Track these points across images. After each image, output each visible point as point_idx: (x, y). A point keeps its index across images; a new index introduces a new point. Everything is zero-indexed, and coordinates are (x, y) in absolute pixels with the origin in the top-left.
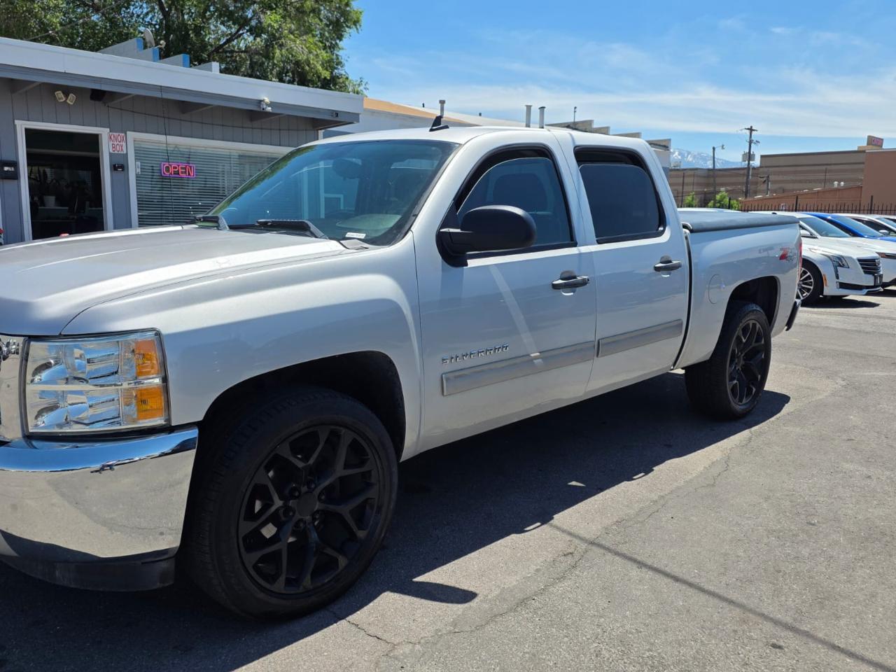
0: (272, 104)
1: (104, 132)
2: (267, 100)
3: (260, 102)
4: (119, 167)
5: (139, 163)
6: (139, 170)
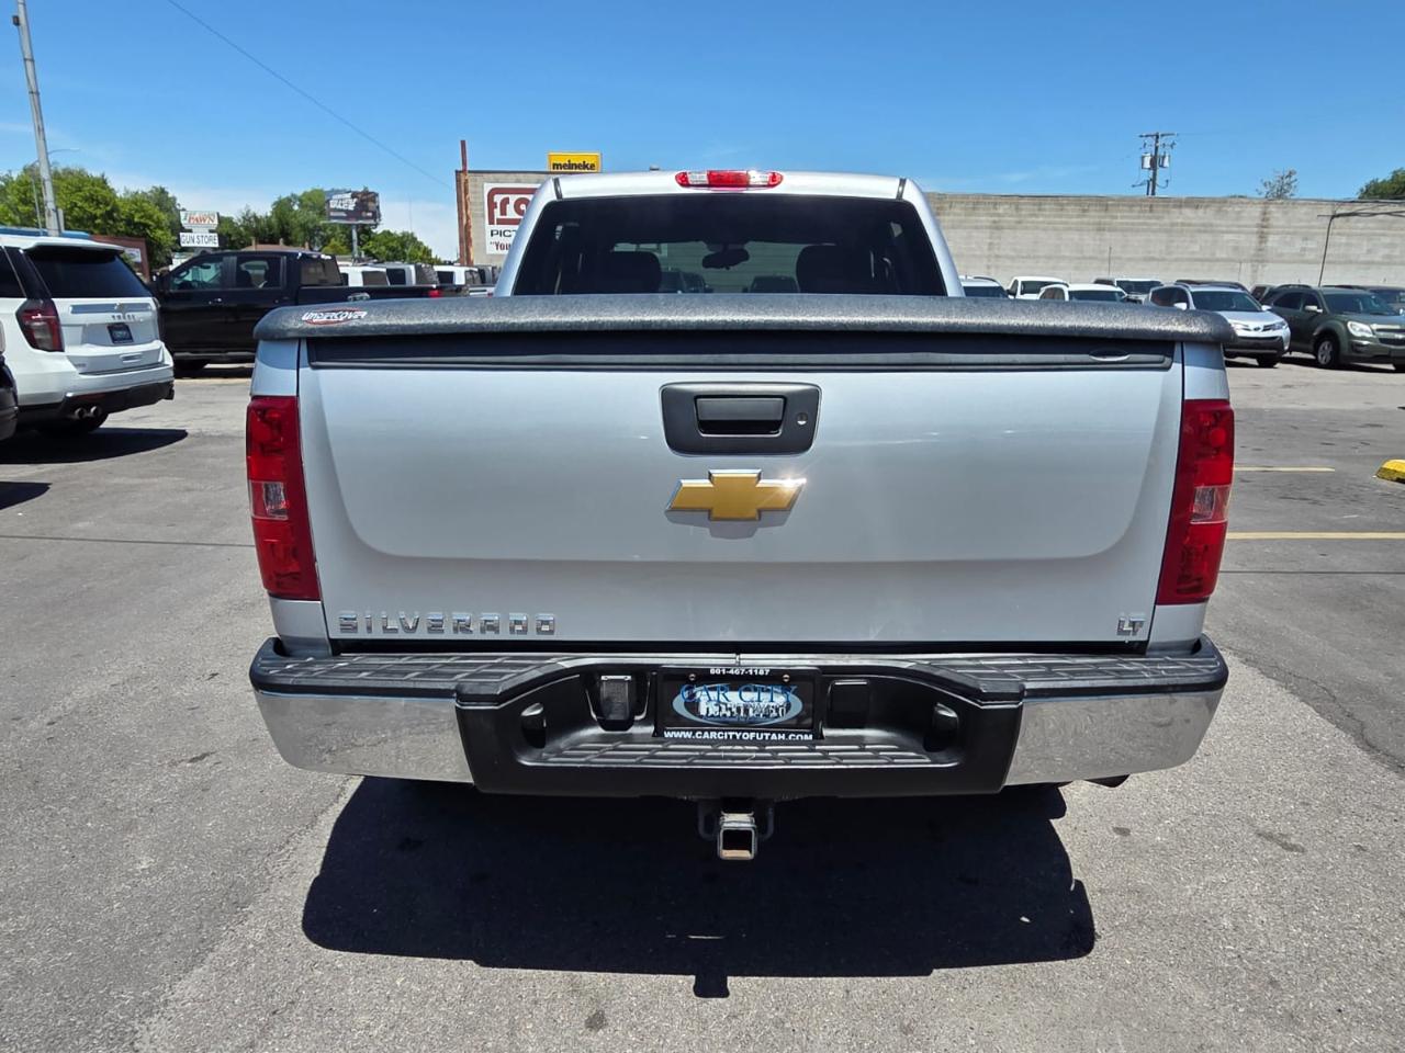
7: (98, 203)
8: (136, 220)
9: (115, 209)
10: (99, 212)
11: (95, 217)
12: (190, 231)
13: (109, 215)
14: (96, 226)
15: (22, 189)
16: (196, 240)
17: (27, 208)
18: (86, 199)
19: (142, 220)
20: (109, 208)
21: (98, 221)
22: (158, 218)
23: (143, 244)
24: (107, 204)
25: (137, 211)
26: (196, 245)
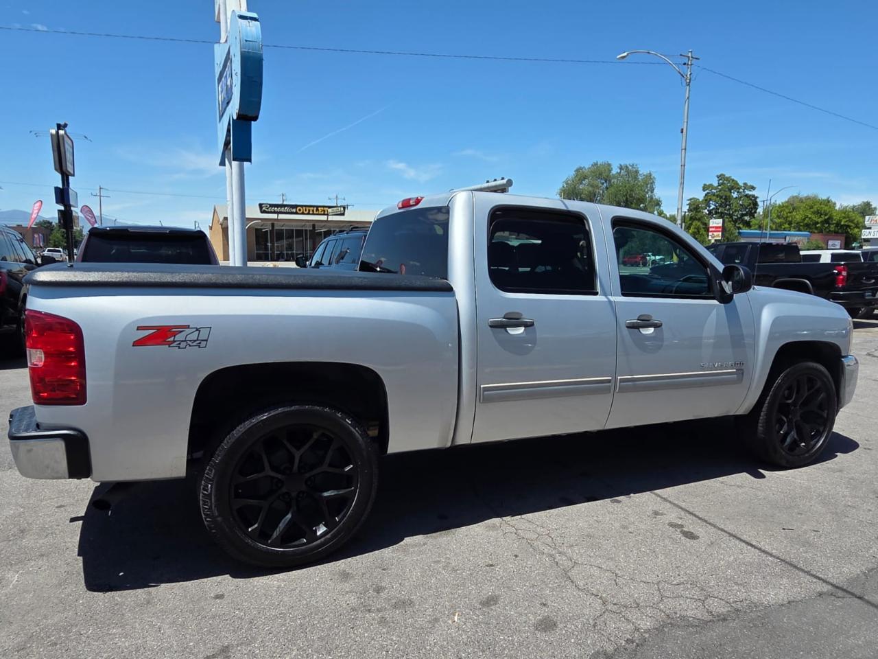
7: (821, 214)
8: (842, 223)
9: (830, 218)
10: (820, 220)
11: (818, 223)
12: (870, 228)
13: (827, 221)
14: (816, 228)
15: (779, 210)
16: (872, 233)
17: (779, 220)
18: (814, 213)
19: (846, 223)
20: (826, 217)
21: (819, 225)
22: (857, 222)
23: (843, 238)
24: (826, 215)
25: (844, 218)
26: (872, 237)
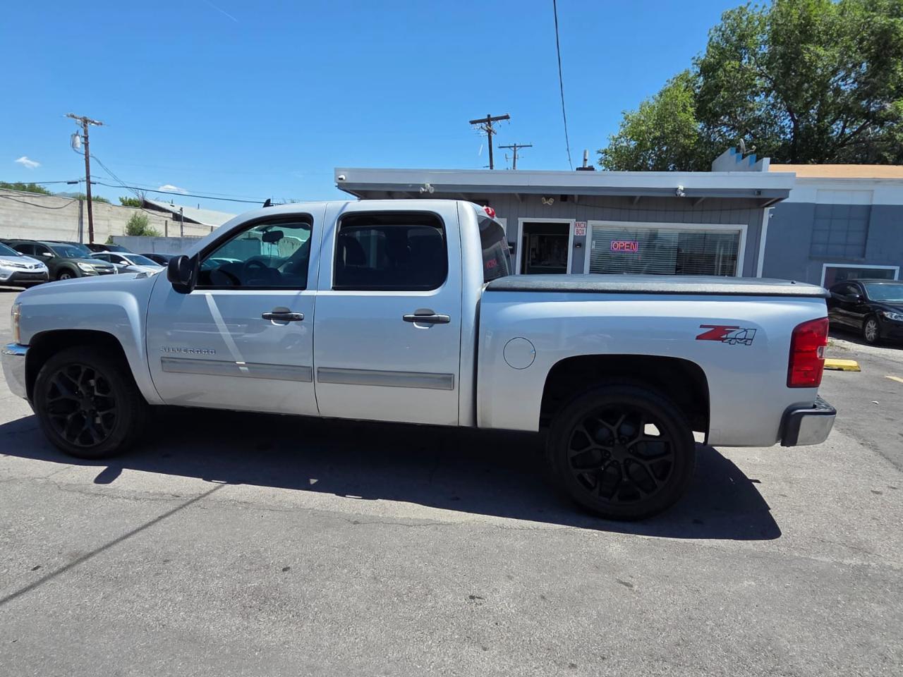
0: (685, 190)
1: (572, 222)
2: (681, 187)
3: (676, 189)
4: (579, 244)
5: (594, 242)
6: (593, 247)
